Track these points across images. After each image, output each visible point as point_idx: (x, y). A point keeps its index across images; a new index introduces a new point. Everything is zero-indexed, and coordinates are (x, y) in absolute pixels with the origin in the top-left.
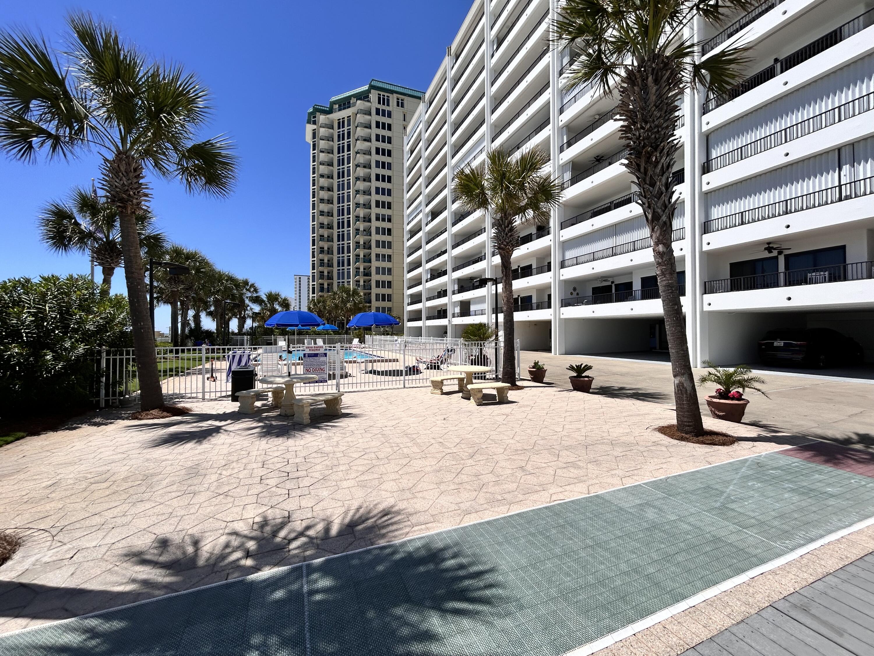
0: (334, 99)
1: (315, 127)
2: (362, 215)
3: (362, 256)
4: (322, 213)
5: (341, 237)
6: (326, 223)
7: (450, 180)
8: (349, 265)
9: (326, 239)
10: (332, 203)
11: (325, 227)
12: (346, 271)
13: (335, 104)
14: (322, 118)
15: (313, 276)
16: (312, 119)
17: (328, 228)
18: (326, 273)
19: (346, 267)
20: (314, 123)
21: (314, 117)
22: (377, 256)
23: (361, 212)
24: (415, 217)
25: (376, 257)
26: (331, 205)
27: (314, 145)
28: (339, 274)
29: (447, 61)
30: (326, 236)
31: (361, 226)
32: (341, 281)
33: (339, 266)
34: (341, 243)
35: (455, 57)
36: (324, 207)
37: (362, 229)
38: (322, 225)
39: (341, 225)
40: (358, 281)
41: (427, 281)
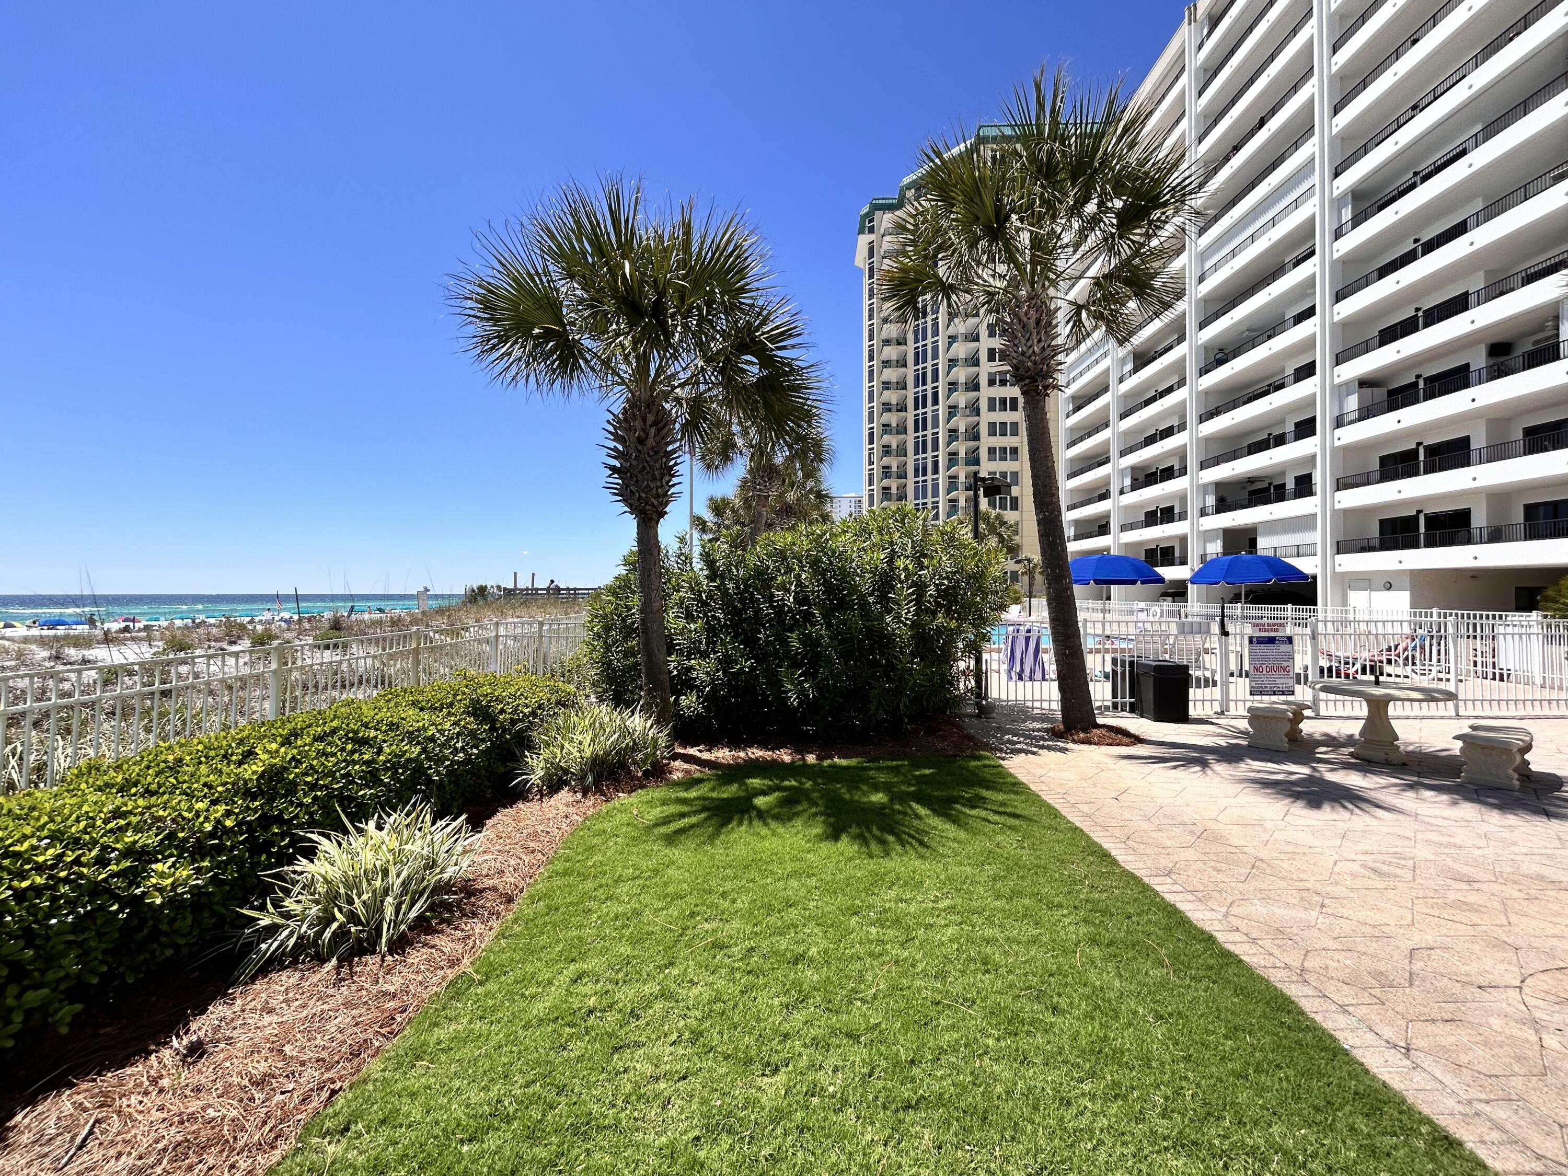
0: (906, 180)
1: (872, 237)
2: (962, 380)
3: (962, 454)
4: (886, 385)
5: (921, 424)
6: (894, 402)
7: (1194, 281)
8: (936, 471)
9: (894, 431)
10: (905, 365)
11: (894, 408)
12: (929, 484)
13: (909, 189)
14: (886, 220)
15: (871, 497)
16: (867, 225)
17: (898, 411)
18: (894, 490)
19: (930, 477)
20: (871, 230)
21: (871, 221)
22: (992, 451)
23: (961, 374)
24: (1089, 368)
25: (989, 453)
26: (904, 369)
27: (871, 270)
28: (916, 489)
29: (1185, 34)
30: (894, 424)
31: (961, 398)
32: (921, 501)
33: (916, 475)
34: (921, 434)
35: (1206, 22)
36: (891, 374)
37: (962, 405)
38: (887, 407)
39: (920, 402)
40: (954, 501)
41: (1122, 492)
